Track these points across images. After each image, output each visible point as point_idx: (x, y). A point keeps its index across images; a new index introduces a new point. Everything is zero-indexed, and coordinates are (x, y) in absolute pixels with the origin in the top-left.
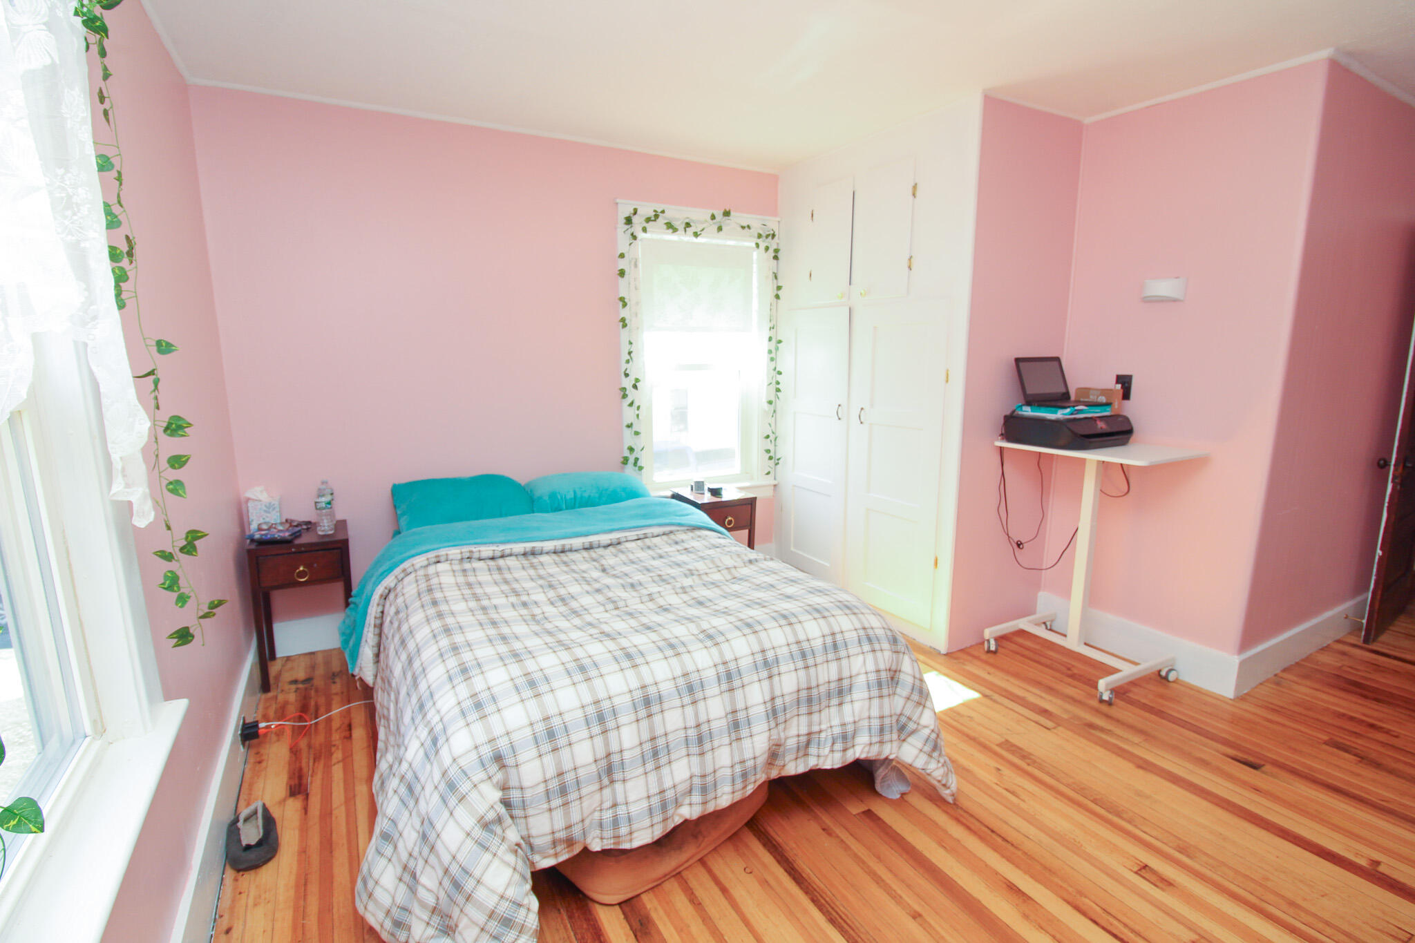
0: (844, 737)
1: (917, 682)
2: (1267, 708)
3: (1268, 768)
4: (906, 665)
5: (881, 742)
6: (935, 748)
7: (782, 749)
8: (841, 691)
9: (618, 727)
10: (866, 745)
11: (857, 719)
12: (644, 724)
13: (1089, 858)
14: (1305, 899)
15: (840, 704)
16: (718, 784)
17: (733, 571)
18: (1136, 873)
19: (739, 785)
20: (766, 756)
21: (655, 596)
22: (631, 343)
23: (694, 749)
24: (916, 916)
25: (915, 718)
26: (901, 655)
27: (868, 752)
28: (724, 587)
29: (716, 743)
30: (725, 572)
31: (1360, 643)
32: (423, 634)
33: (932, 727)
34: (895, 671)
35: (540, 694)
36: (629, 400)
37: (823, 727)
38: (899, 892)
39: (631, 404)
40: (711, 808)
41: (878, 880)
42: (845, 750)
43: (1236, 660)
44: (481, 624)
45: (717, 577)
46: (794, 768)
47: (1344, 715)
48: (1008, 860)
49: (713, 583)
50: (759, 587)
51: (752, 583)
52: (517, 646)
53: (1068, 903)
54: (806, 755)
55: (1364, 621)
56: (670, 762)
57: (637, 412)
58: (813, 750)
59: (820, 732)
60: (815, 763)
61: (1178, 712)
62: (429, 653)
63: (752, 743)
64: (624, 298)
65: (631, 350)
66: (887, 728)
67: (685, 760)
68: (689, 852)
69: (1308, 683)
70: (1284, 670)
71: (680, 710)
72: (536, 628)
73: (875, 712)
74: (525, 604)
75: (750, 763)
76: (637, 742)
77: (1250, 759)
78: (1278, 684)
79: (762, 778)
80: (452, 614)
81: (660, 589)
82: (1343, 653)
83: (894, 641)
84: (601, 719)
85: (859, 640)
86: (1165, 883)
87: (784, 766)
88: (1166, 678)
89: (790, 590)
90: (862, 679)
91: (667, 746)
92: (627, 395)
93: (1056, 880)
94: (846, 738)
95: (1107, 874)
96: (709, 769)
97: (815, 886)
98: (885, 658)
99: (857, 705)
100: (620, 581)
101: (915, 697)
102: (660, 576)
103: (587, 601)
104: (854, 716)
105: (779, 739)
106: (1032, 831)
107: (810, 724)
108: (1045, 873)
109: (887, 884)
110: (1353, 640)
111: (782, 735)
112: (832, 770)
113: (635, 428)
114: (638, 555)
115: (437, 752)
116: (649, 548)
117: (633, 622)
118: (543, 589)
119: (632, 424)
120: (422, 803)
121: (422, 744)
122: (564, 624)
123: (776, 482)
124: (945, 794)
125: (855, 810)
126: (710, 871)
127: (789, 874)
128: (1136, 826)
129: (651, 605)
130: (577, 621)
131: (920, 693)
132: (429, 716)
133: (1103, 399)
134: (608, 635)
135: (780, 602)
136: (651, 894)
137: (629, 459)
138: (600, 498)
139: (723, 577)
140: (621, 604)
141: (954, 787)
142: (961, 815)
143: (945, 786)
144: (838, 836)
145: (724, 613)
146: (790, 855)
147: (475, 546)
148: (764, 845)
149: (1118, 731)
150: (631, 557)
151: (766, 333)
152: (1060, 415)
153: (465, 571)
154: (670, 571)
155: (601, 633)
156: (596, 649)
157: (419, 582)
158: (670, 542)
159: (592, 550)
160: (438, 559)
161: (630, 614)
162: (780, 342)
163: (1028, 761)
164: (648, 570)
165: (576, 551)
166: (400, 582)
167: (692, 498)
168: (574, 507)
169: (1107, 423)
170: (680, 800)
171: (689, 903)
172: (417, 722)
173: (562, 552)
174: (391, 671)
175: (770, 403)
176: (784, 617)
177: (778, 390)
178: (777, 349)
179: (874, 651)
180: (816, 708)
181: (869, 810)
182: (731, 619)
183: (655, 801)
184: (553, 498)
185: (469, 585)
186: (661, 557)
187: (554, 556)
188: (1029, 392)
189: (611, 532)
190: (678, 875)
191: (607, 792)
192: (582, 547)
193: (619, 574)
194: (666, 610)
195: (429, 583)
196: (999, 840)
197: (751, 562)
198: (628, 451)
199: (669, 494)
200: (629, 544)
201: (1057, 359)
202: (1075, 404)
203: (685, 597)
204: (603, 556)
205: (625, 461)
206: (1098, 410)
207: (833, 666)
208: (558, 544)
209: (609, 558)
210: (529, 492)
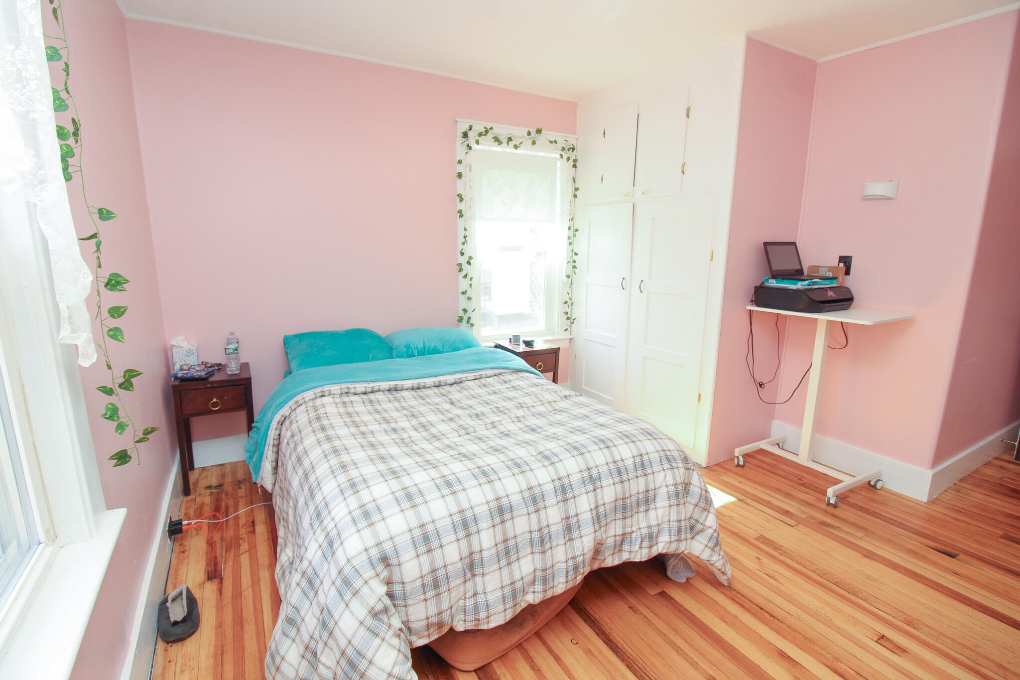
0: (650, 536)
1: (704, 493)
2: (952, 509)
3: (962, 557)
4: (695, 479)
5: (678, 541)
6: (717, 544)
7: (603, 547)
8: (647, 500)
9: (479, 532)
10: (667, 543)
11: (660, 522)
12: (499, 529)
13: (838, 630)
15: (647, 511)
16: (555, 575)
17: (553, 404)
18: (876, 642)
19: (571, 576)
20: (591, 552)
21: (496, 424)
22: (465, 229)
25: (701, 521)
26: (691, 471)
27: (668, 548)
28: (549, 417)
29: (554, 543)
30: (547, 405)
31: (1013, 460)
32: (315, 454)
33: (714, 528)
34: (687, 484)
35: (416, 505)
36: (464, 273)
37: (634, 529)
38: (696, 659)
39: (465, 276)
40: (550, 594)
41: (678, 649)
42: (650, 547)
43: (929, 473)
44: (362, 446)
45: (541, 409)
46: (611, 561)
48: (776, 632)
49: (540, 414)
50: (576, 417)
51: (571, 414)
52: (394, 464)
53: (827, 665)
54: (621, 550)
55: (1017, 444)
56: (519, 559)
57: (470, 282)
58: (626, 547)
59: (632, 532)
60: (628, 557)
62: (322, 469)
63: (582, 543)
64: (461, 195)
65: (466, 235)
66: (683, 529)
67: (531, 557)
68: (530, 627)
69: (979, 490)
70: (961, 480)
71: (526, 517)
72: (406, 449)
73: (674, 517)
74: (395, 430)
75: (580, 558)
76: (493, 543)
77: (948, 550)
78: (957, 491)
79: (587, 570)
80: (338, 437)
81: (499, 418)
82: (1002, 468)
83: (686, 460)
84: (465, 525)
85: (661, 460)
86: (900, 650)
87: (604, 560)
88: (874, 487)
89: (601, 420)
90: (663, 491)
91: (517, 546)
92: (463, 269)
93: (816, 648)
94: (652, 538)
95: (854, 643)
96: (549, 564)
97: (629, 655)
98: (680, 474)
99: (660, 511)
100: (467, 412)
101: (702, 504)
102: (497, 408)
103: (444, 427)
104: (658, 520)
105: (602, 539)
107: (624, 527)
108: (807, 643)
109: (685, 653)
110: (1006, 457)
111: (604, 536)
112: (640, 562)
113: (468, 294)
114: (477, 391)
115: (333, 553)
116: (485, 386)
117: (483, 445)
118: (407, 417)
119: (466, 291)
120: (321, 595)
121: (320, 546)
122: (427, 446)
123: (571, 337)
124: (723, 579)
125: (653, 592)
126: (544, 643)
127: (607, 644)
128: (870, 603)
129: (494, 431)
130: (437, 444)
131: (706, 502)
132: (325, 522)
133: (830, 275)
134: (465, 456)
135: (596, 429)
136: (500, 662)
137: (464, 319)
138: (443, 347)
139: (547, 409)
140: (471, 430)
141: (729, 574)
142: (735, 596)
143: (723, 573)
144: (642, 613)
145: (554, 438)
146: (606, 629)
147: (352, 384)
148: (585, 621)
149: (844, 528)
150: (472, 392)
151: (567, 224)
152: (800, 285)
153: (344, 403)
154: (504, 404)
155: (459, 454)
156: (458, 468)
157: (309, 412)
158: (500, 381)
159: (441, 387)
160: (323, 394)
161: (480, 439)
162: (577, 230)
163: (780, 552)
164: (487, 403)
165: (428, 388)
166: (294, 412)
167: (510, 348)
168: (424, 354)
169: (835, 292)
170: (526, 589)
171: (530, 670)
172: (315, 527)
173: (418, 388)
174: (290, 483)
175: (568, 277)
176: (603, 441)
177: (575, 267)
178: (575, 236)
179: (672, 468)
180: (628, 514)
181: (663, 592)
182: (561, 443)
183: (507, 590)
184: (408, 347)
185: (349, 415)
186: (495, 393)
187: (412, 392)
188: (774, 268)
189: (455, 373)
190: (519, 646)
191: (470, 584)
192: (433, 385)
193: (465, 407)
194: (507, 435)
195: (317, 413)
196: (767, 616)
197: (566, 397)
198: (463, 312)
199: (493, 345)
200: (469, 383)
201: (794, 244)
202: (810, 277)
203: (520, 425)
204: (450, 392)
205: (461, 319)
206: (828, 282)
207: (642, 481)
208: (415, 382)
209: (455, 393)
210: (389, 343)
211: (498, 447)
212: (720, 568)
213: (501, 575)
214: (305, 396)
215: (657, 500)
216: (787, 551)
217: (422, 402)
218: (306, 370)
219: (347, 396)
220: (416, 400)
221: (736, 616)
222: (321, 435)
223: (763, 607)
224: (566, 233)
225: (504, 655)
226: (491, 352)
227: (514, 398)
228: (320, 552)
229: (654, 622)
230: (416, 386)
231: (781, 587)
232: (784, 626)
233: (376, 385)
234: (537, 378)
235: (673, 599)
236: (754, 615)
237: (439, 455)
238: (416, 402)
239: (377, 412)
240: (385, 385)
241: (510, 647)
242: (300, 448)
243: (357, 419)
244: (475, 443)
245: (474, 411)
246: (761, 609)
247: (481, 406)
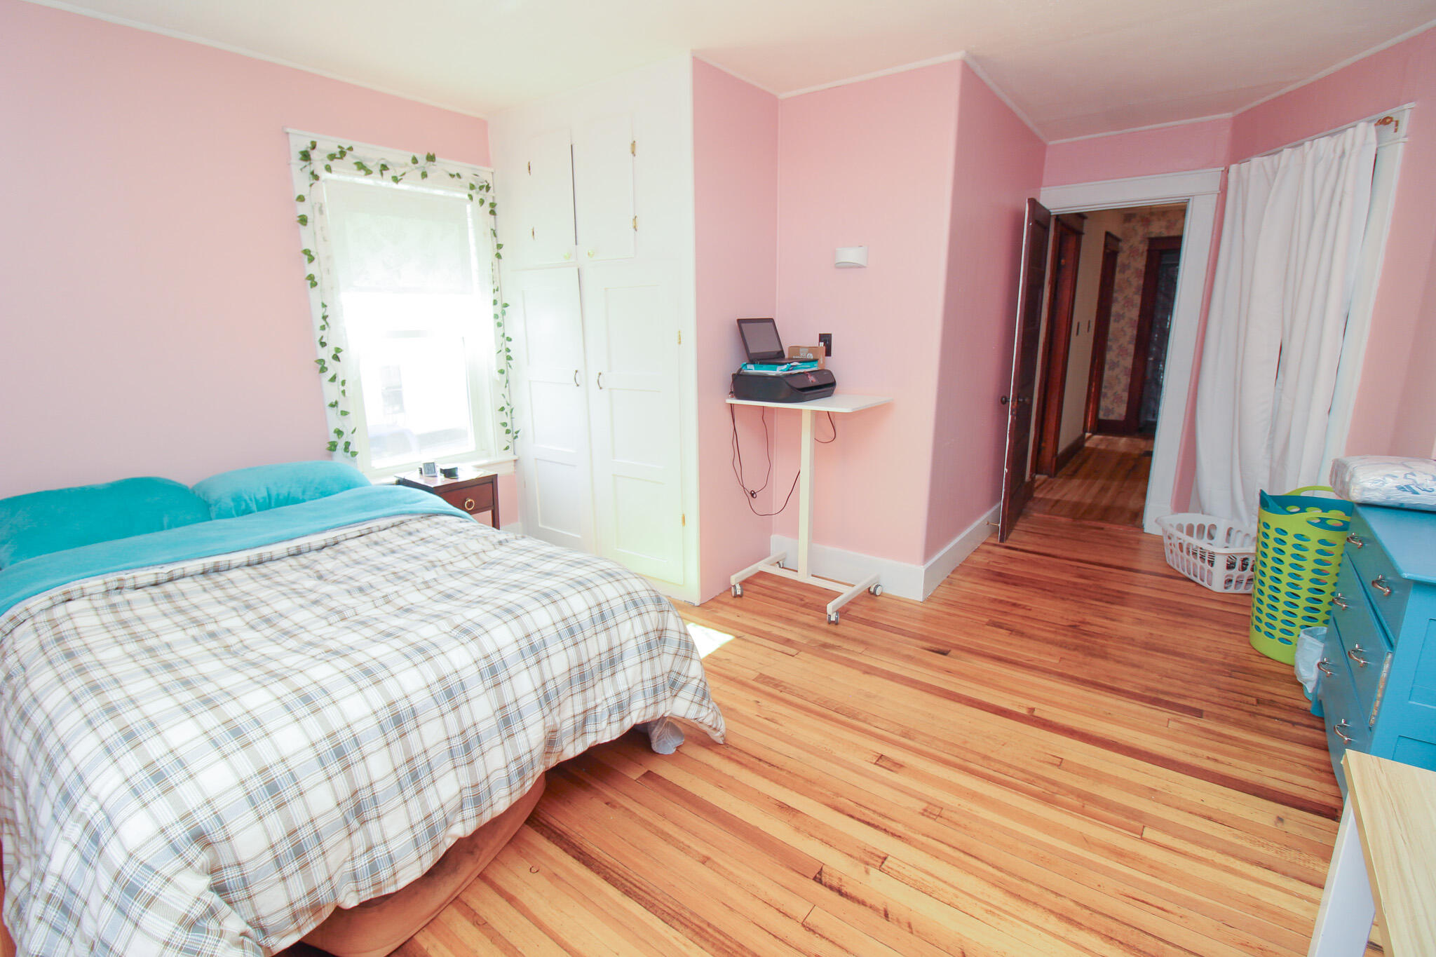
0: (620, 706)
1: (683, 637)
2: (945, 604)
3: (953, 652)
4: (672, 622)
5: (656, 703)
6: (704, 696)
7: (558, 734)
8: (612, 661)
9: (363, 758)
10: (641, 709)
11: (630, 685)
12: (397, 747)
13: (839, 762)
14: (993, 751)
15: (613, 674)
16: (493, 789)
17: (482, 555)
18: (875, 764)
19: (516, 784)
20: (542, 746)
21: (391, 597)
22: (324, 306)
23: (461, 759)
24: (705, 860)
25: (683, 672)
26: (666, 613)
27: (645, 715)
28: (475, 575)
29: (486, 747)
30: (473, 558)
31: (998, 543)
32: (55, 699)
33: (700, 678)
34: (662, 630)
35: (251, 743)
36: (329, 374)
37: (598, 701)
38: (687, 842)
39: (333, 379)
40: (487, 817)
41: (666, 837)
42: (622, 720)
43: (922, 569)
44: (148, 671)
45: (464, 565)
46: (572, 749)
47: (995, 600)
48: (777, 783)
49: (460, 572)
50: (513, 569)
51: (506, 565)
52: (208, 689)
53: (829, 806)
54: (584, 733)
55: (1000, 525)
56: (434, 781)
57: (342, 388)
58: (590, 727)
59: (596, 706)
60: (594, 739)
61: (886, 620)
62: (69, 722)
63: (527, 736)
64: (310, 251)
65: (326, 314)
66: (660, 688)
67: (452, 773)
68: (468, 869)
69: (970, 579)
70: (953, 572)
71: (440, 720)
72: (233, 661)
73: (647, 675)
74: (213, 635)
75: (526, 758)
76: (391, 769)
77: (941, 647)
78: (950, 584)
79: (540, 769)
80: (101, 664)
81: (396, 588)
82: (989, 552)
83: (658, 600)
84: (340, 753)
85: (626, 606)
86: (897, 766)
87: (562, 751)
88: (874, 594)
89: (548, 567)
90: (631, 646)
91: (429, 764)
92: (327, 369)
93: (816, 788)
94: (622, 707)
95: (854, 771)
96: (481, 776)
97: (606, 864)
98: (652, 620)
99: (629, 672)
100: (345, 586)
101: (683, 652)
102: (394, 573)
103: (302, 616)
104: (627, 683)
105: (555, 725)
106: (792, 751)
107: (585, 702)
108: (806, 785)
109: (675, 838)
110: (993, 541)
111: (558, 720)
112: (611, 741)
113: (341, 407)
114: (364, 554)
115: (101, 852)
116: (376, 543)
117: (368, 632)
118: (237, 611)
119: (336, 403)
120: (88, 924)
121: (76, 847)
122: (272, 650)
123: (516, 457)
124: (716, 736)
125: (635, 774)
126: (493, 885)
127: (578, 859)
128: (869, 724)
129: (388, 608)
130: (291, 643)
131: (687, 646)
132: (81, 807)
133: (811, 356)
134: (336, 653)
135: (540, 580)
136: (426, 932)
137: (338, 444)
138: (304, 492)
139: (473, 563)
140: (348, 613)
141: (723, 729)
142: (732, 753)
143: (715, 729)
144: (622, 806)
145: (478, 602)
146: (577, 840)
147: (128, 572)
148: (548, 838)
149: (845, 646)
150: (355, 556)
151: (490, 297)
152: (779, 371)
153: (113, 606)
154: (407, 566)
155: (326, 652)
156: (323, 672)
157: (41, 632)
158: (402, 533)
159: (301, 556)
160: (68, 597)
161: (363, 623)
162: (506, 305)
163: (780, 688)
164: (379, 569)
165: (278, 559)
166: (10, 635)
167: (422, 482)
168: (269, 507)
169: (816, 377)
170: (450, 820)
171: (472, 927)
172: (62, 818)
173: (260, 563)
174: (9, 759)
175: (502, 372)
176: (547, 595)
177: (509, 358)
178: (504, 313)
179: (640, 614)
180: (589, 684)
181: (649, 771)
182: (488, 607)
183: (421, 829)
184: (237, 499)
185: (124, 624)
186: (393, 552)
187: (249, 570)
188: (752, 351)
189: (324, 530)
190: (456, 900)
191: (358, 837)
192: (286, 554)
193: (342, 580)
194: (408, 610)
195: (56, 630)
196: (766, 766)
197: (500, 543)
198: (336, 435)
199: (394, 480)
200: (350, 544)
201: (771, 320)
202: (791, 360)
203: (430, 593)
204: (316, 561)
205: (333, 447)
206: (808, 365)
207: (603, 637)
208: (252, 554)
209: (326, 562)
210: (202, 496)
211: (391, 630)
212: (710, 724)
213: (408, 811)
214: (29, 605)
215: (625, 658)
216: (788, 686)
217: (266, 583)
218: (31, 560)
219: (120, 593)
220: (256, 582)
221: (733, 777)
222: (66, 667)
223: (762, 758)
224: (490, 310)
225: (432, 920)
226: (391, 492)
227: (423, 555)
228: (76, 857)
229: (638, 812)
230: (254, 559)
231: (782, 729)
232: (784, 773)
233: (177, 568)
234: (461, 522)
235: (660, 777)
236: (752, 769)
237: (291, 660)
238: (255, 585)
239: (181, 611)
240: (195, 566)
241: (440, 906)
242: (24, 696)
243: (139, 628)
244: (354, 631)
245: (357, 584)
246: (760, 760)
247: (368, 574)
